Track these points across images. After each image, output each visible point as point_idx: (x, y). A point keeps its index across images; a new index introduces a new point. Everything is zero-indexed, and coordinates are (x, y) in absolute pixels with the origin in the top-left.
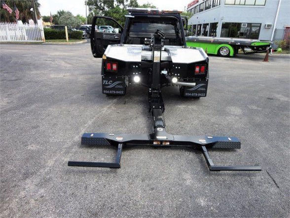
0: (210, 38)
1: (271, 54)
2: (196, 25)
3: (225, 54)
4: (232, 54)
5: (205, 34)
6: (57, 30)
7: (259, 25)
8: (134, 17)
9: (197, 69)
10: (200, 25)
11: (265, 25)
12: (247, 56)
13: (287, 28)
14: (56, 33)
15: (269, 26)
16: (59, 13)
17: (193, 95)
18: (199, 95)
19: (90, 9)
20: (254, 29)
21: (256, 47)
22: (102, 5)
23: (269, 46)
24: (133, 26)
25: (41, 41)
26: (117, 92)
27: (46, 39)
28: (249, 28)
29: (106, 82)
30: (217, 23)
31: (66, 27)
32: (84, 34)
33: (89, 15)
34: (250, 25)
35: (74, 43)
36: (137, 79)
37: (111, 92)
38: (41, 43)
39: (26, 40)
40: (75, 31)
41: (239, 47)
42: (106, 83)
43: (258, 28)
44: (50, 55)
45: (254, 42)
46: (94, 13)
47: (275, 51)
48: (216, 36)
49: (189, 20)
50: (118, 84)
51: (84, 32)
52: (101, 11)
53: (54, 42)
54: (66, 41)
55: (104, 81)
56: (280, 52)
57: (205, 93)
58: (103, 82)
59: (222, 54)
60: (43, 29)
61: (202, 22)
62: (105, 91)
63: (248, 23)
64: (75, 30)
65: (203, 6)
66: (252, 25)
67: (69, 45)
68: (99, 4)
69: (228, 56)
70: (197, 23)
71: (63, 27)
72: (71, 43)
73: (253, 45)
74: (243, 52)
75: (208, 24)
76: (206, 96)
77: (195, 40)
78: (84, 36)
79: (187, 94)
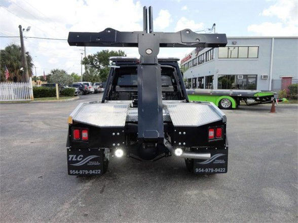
0: (207, 90)
1: (277, 104)
2: (191, 79)
3: (227, 106)
4: (234, 106)
5: (201, 87)
6: (48, 88)
7: (255, 76)
8: (119, 67)
9: (211, 133)
10: (196, 79)
11: (261, 76)
12: (251, 108)
13: (283, 78)
14: (47, 91)
15: (265, 76)
16: (52, 72)
17: (207, 170)
18: (216, 170)
19: (86, 68)
20: (251, 81)
21: (260, 97)
22: (98, 63)
23: (273, 96)
24: (119, 79)
25: (29, 100)
26: (91, 172)
27: (35, 97)
28: (245, 80)
29: (73, 157)
30: (213, 76)
31: (57, 85)
32: (76, 91)
33: (85, 73)
34: (246, 76)
35: (65, 100)
36: (119, 153)
37: (81, 172)
38: (28, 102)
39: (13, 99)
40: (67, 89)
41: (240, 98)
42: (74, 159)
43: (255, 79)
44: (31, 115)
45: (257, 93)
46: (89, 71)
47: (280, 101)
48: (212, 88)
49: (184, 74)
50: (92, 160)
51: (77, 89)
52: (97, 69)
53: (43, 100)
54: (56, 99)
55: (71, 156)
56: (286, 102)
57: (224, 167)
58: (68, 158)
59: (224, 106)
60: (32, 87)
61: (197, 76)
62: (71, 172)
63: (244, 75)
64: (67, 87)
65: (196, 61)
66: (249, 76)
67: (60, 102)
68: (94, 63)
69: (230, 108)
70: (191, 77)
71: (54, 85)
72: (61, 100)
73: (255, 95)
74: (245, 104)
75: (203, 77)
76: (226, 171)
77: (193, 93)
78: (76, 93)
79: (197, 170)
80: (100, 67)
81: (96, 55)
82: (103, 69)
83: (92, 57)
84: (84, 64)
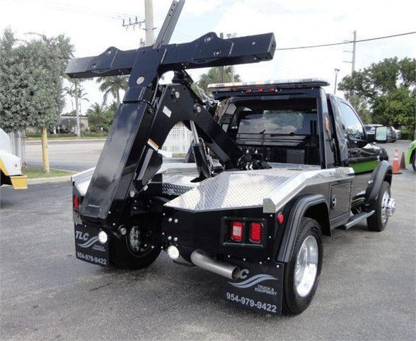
18: (260, 305)
22: (372, 86)
29: (79, 234)
37: (86, 257)
42: (80, 238)
50: (97, 243)
52: (368, 99)
57: (275, 302)
58: (76, 234)
79: (229, 296)
80: (375, 93)
81: (370, 70)
82: (382, 96)
83: (359, 75)
84: (342, 89)
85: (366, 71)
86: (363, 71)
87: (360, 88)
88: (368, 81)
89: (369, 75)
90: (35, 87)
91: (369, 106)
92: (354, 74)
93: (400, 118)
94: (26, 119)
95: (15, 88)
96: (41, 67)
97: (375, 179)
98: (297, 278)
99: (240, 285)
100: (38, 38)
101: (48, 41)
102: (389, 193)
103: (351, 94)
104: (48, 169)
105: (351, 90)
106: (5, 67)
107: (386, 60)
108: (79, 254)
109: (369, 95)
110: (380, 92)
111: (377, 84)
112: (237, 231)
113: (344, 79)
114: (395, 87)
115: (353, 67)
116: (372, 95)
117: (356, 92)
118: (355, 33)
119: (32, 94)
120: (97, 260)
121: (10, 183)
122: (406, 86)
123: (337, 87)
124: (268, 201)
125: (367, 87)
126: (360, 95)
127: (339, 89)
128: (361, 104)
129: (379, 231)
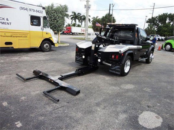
22: (158, 22)
37: (78, 62)
50: (81, 59)
55: (76, 56)
57: (120, 72)
79: (110, 71)
81: (158, 17)
82: (161, 26)
83: (154, 18)
84: (148, 23)
85: (156, 17)
86: (155, 17)
87: (154, 22)
88: (156, 20)
89: (157, 18)
90: (58, 20)
91: (156, 29)
92: (152, 18)
93: (166, 33)
94: (55, 28)
95: (53, 19)
96: (60, 14)
97: (149, 50)
98: (125, 69)
99: (113, 68)
100: (59, 6)
101: (62, 6)
102: (153, 54)
103: (151, 25)
104: (60, 42)
105: (150, 23)
106: (51, 14)
107: (164, 14)
108: (76, 61)
109: (156, 25)
110: (160, 24)
111: (159, 22)
112: (113, 57)
113: (149, 19)
114: (166, 23)
115: (152, 16)
116: (158, 25)
117: (152, 24)
118: (154, 4)
119: (57, 21)
120: (80, 63)
121: (54, 45)
122: (170, 23)
123: (146, 22)
124: (120, 51)
125: (156, 22)
126: (153, 25)
127: (146, 23)
128: (153, 28)
129: (148, 63)
